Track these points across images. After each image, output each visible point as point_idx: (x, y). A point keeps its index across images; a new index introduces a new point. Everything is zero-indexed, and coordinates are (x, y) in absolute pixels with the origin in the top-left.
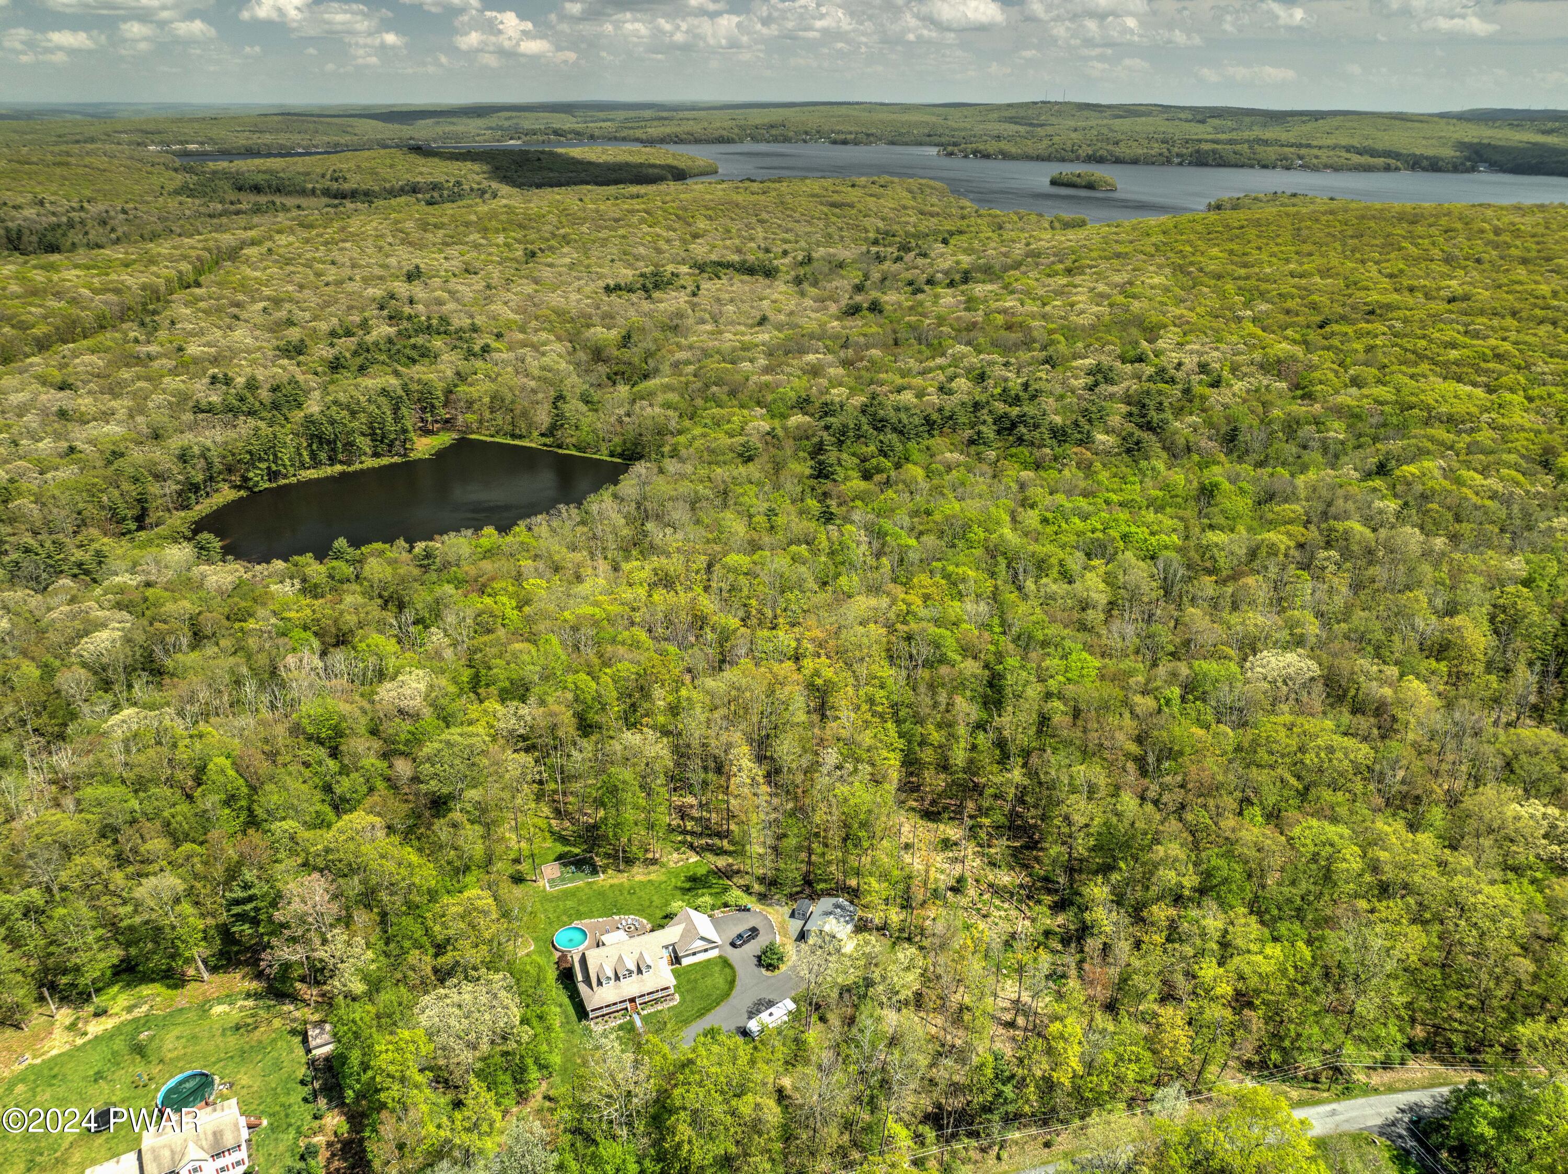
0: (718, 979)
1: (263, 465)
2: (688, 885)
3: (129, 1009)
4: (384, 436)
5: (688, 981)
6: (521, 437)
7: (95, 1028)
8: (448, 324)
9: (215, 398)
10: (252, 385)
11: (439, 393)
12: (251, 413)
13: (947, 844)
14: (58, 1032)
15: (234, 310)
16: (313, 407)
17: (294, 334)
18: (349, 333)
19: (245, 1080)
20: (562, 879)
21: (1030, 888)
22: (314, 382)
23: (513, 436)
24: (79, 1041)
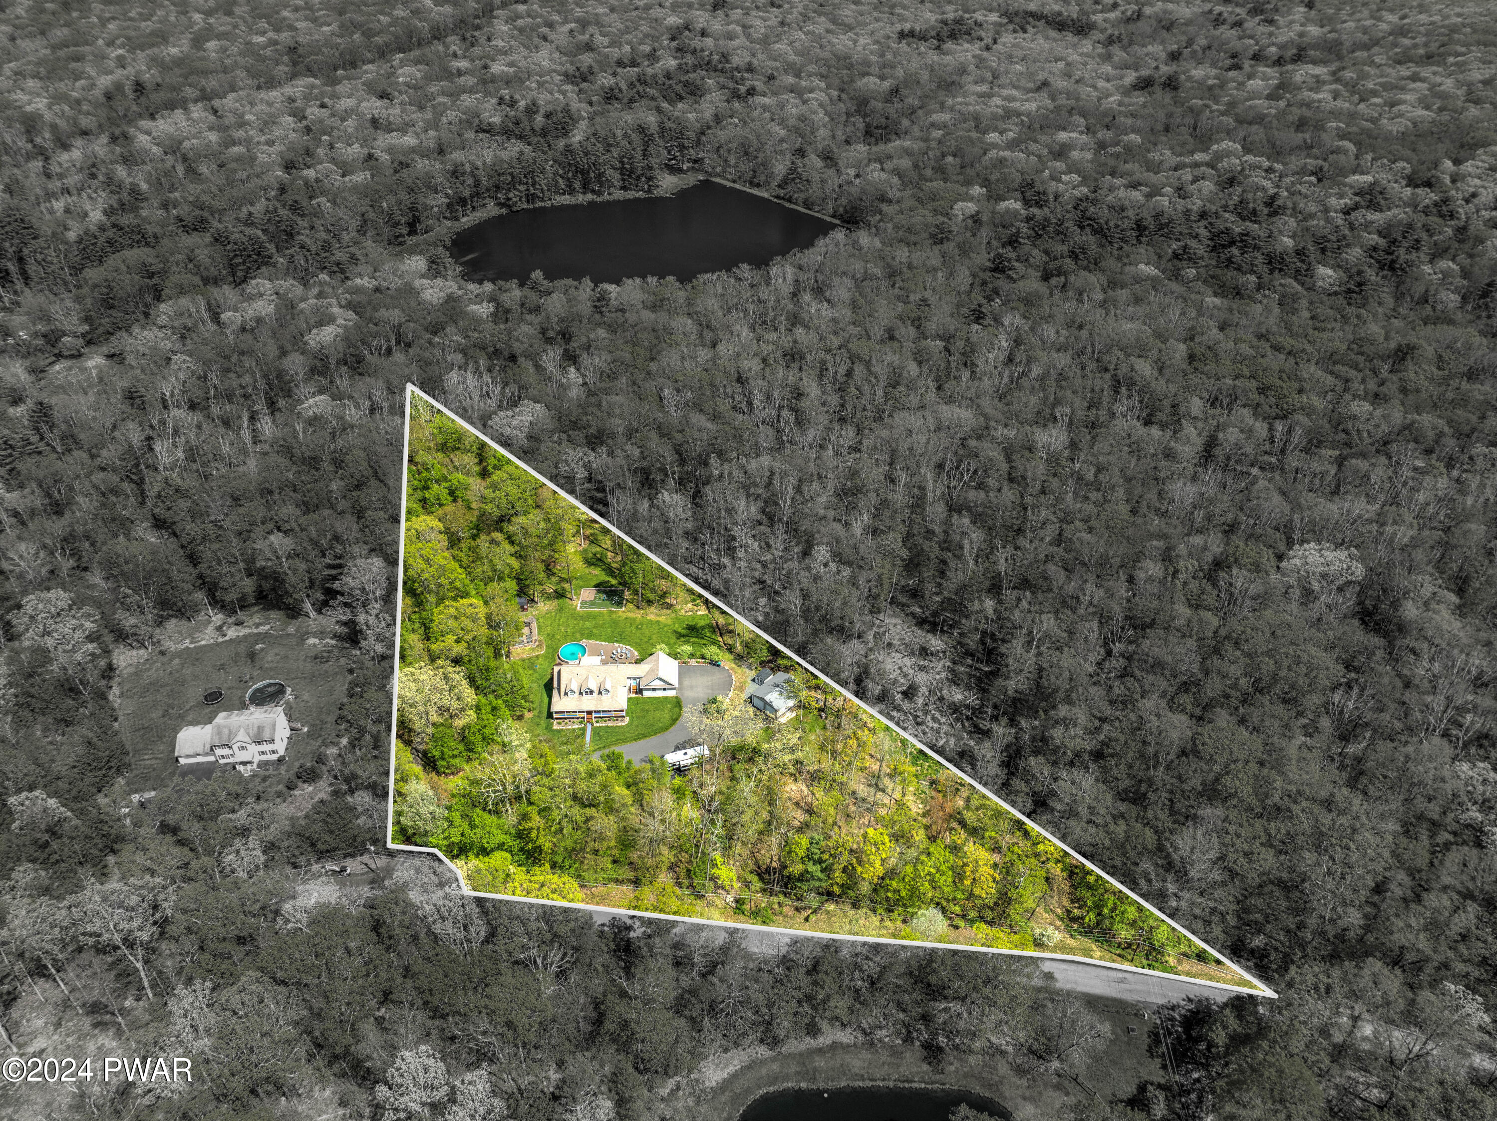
0: (665, 715)
1: (522, 188)
2: (683, 632)
3: (257, 626)
4: (632, 172)
5: (642, 710)
6: (758, 185)
7: (232, 633)
8: (728, 61)
9: (496, 120)
10: (532, 110)
11: (691, 134)
12: (521, 137)
13: (924, 652)
14: (210, 629)
15: (544, 30)
16: (577, 136)
17: (587, 59)
18: (634, 64)
19: (306, 697)
20: (593, 603)
21: (974, 709)
22: (584, 110)
23: (752, 184)
24: (220, 640)
